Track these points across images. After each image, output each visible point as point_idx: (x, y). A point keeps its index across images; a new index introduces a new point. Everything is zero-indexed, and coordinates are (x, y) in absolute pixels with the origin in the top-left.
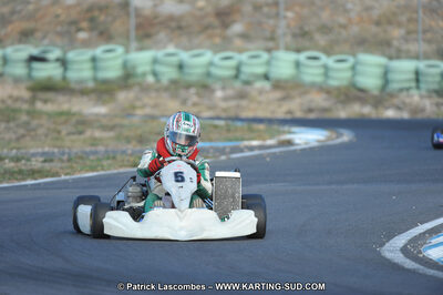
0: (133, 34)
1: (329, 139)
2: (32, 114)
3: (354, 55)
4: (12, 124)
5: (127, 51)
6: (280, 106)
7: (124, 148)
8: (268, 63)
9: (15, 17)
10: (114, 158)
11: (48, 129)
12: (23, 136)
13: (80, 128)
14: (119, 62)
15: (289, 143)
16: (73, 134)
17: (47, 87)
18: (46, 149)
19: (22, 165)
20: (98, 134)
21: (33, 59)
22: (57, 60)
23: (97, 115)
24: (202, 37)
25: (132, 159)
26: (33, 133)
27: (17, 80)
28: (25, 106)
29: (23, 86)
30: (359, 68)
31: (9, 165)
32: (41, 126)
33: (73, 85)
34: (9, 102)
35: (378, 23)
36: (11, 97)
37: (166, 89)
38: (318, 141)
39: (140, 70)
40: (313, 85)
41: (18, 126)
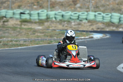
0: (49, 6)
1: (103, 36)
2: (21, 29)
3: (111, 13)
4: (15, 32)
5: (48, 11)
6: (90, 27)
7: (46, 38)
8: (87, 15)
9: (16, 2)
10: (43, 41)
11: (25, 33)
12: (18, 35)
13: (34, 33)
14: (45, 14)
15: (92, 37)
16: (32, 34)
17: (25, 21)
18: (25, 39)
19: (18, 43)
20: (39, 34)
21: (21, 13)
22: (28, 14)
23: (39, 29)
24: (68, 8)
25: (48, 41)
26: (21, 34)
27: (17, 19)
28: (19, 27)
29: (18, 21)
30: (112, 17)
31: (14, 43)
32: (23, 32)
33: (32, 21)
34: (15, 25)
35: (118, 4)
36: (15, 24)
37: (58, 22)
38: (100, 37)
39: (51, 17)
40: (99, 21)
41: (17, 32)
